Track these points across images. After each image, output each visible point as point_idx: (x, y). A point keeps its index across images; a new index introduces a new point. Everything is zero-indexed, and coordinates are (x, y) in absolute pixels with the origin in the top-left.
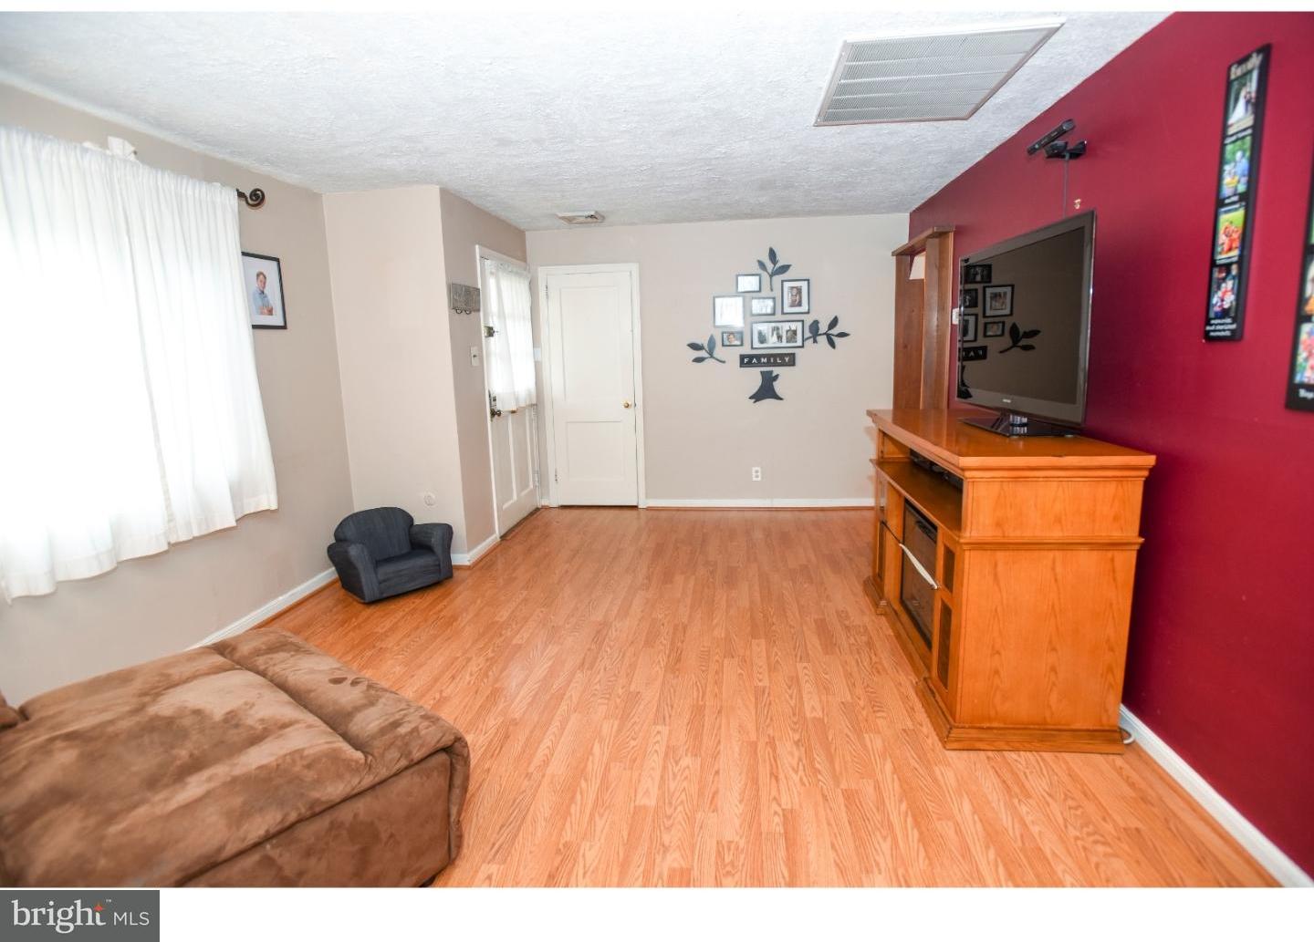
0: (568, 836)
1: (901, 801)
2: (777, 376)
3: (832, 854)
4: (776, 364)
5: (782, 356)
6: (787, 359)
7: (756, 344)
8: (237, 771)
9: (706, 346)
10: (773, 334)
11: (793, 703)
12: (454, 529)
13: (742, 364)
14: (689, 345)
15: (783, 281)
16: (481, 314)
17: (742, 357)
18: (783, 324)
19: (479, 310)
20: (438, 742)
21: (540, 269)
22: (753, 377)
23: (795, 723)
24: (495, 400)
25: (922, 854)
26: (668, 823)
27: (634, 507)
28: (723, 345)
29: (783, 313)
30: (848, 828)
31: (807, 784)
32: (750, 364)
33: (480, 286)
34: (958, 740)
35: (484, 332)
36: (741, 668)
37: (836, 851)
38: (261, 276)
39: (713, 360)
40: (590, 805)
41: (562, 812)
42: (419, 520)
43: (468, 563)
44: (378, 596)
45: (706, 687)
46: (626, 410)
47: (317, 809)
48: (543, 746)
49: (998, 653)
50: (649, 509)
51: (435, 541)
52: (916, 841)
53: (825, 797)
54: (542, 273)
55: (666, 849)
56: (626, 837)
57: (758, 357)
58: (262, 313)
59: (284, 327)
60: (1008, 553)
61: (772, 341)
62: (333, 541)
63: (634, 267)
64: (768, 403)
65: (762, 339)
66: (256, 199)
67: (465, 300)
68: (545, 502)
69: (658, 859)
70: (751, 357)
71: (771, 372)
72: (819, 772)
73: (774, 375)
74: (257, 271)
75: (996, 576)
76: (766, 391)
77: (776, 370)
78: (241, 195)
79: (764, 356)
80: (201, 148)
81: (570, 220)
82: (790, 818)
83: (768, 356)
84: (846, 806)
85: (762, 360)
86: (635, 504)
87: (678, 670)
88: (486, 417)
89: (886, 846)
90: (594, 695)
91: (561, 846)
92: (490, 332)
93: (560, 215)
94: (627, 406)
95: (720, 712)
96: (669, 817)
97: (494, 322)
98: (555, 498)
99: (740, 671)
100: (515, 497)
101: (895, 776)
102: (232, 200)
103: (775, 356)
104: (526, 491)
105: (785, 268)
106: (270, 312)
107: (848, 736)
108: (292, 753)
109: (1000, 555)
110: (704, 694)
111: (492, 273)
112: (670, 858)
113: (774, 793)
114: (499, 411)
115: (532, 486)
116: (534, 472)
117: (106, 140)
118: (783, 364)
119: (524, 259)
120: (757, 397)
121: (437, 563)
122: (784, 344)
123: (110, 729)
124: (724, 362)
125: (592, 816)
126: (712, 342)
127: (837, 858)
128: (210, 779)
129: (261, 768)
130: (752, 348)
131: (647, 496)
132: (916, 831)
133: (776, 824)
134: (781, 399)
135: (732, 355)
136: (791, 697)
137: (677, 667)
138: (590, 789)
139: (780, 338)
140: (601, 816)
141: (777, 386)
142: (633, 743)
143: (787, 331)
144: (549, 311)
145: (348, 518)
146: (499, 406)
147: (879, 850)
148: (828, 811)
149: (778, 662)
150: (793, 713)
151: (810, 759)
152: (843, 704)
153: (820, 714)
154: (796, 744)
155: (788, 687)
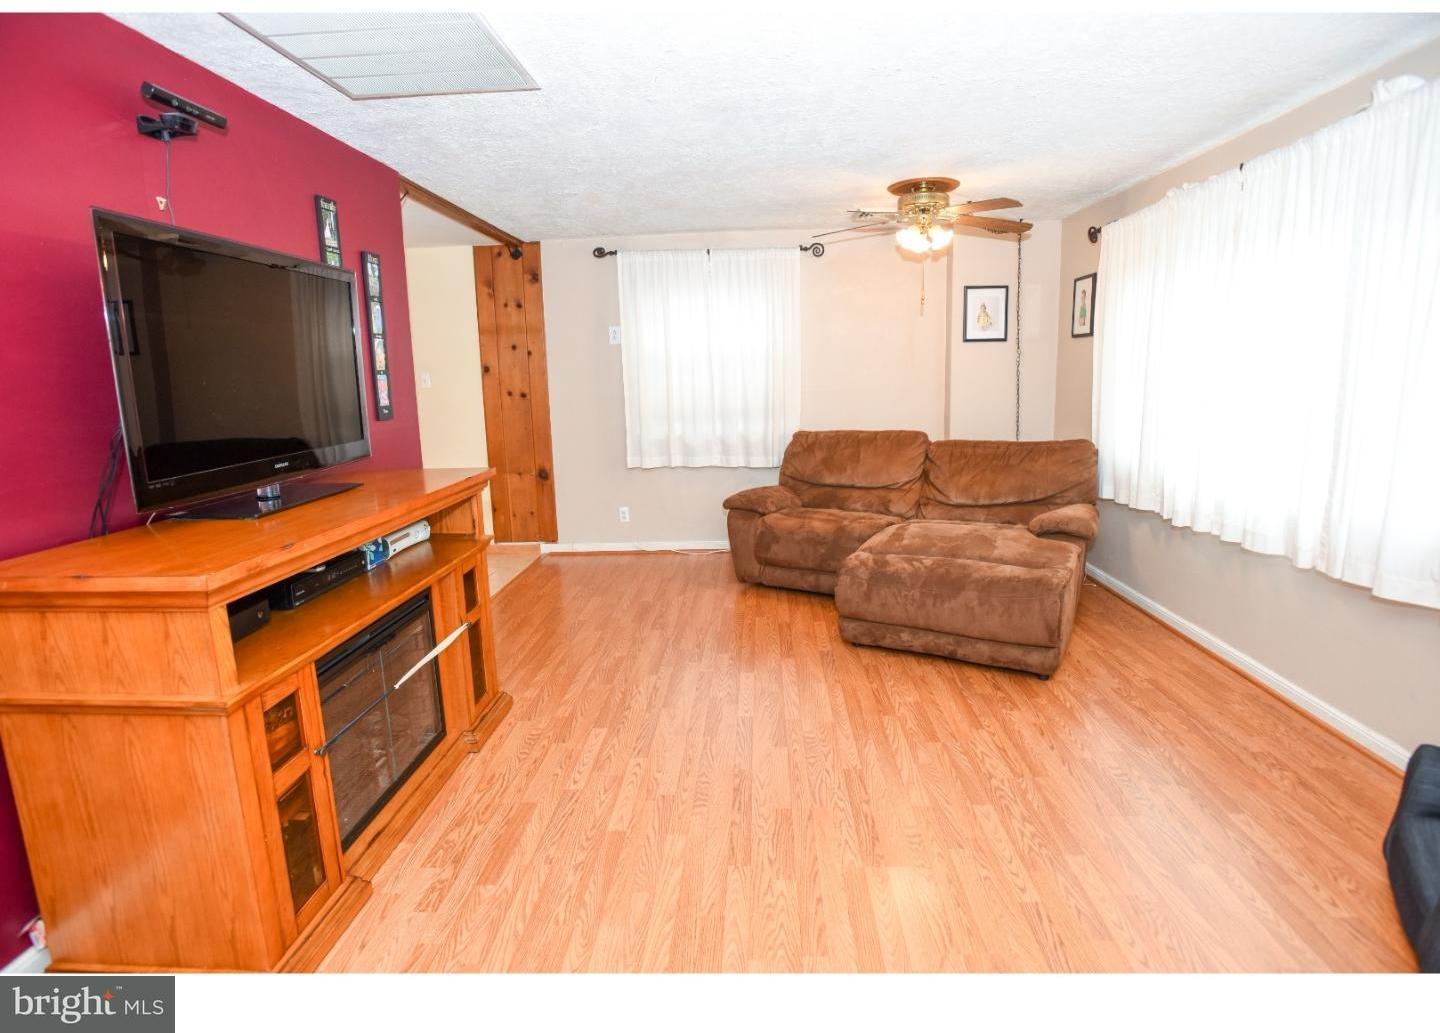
11: (615, 740)
36: (656, 779)
45: (702, 755)
87: (736, 776)
95: (691, 729)
99: (658, 776)
110: (705, 748)
136: (614, 746)
137: (737, 780)
149: (606, 791)
150: (618, 731)
151: (623, 700)
152: (564, 741)
153: (593, 732)
154: (629, 708)
155: (609, 757)
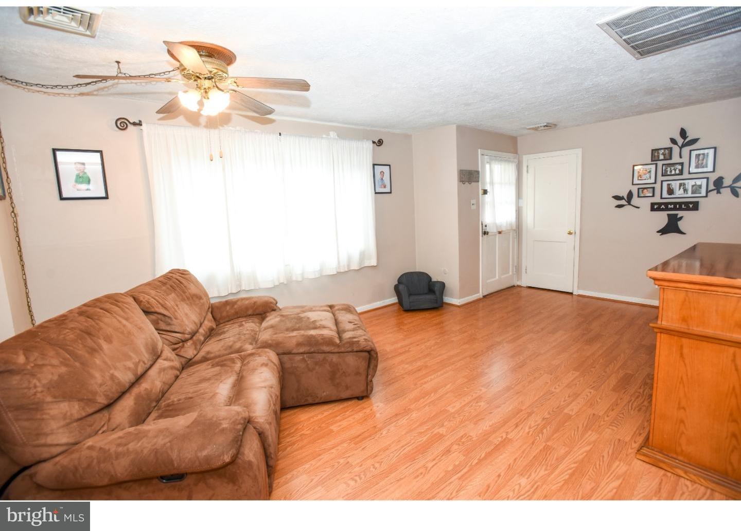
0: (412, 407)
1: (576, 463)
2: (681, 218)
3: (511, 461)
4: (680, 209)
5: (687, 204)
6: (691, 206)
7: (665, 195)
8: (306, 334)
9: (626, 198)
10: (680, 189)
11: (562, 403)
12: (446, 285)
13: (653, 209)
14: (613, 197)
15: (691, 151)
16: (480, 183)
17: (653, 205)
18: (690, 181)
19: (478, 181)
20: (364, 347)
21: (524, 156)
22: (662, 219)
23: (553, 411)
24: (486, 226)
25: (561, 484)
26: (452, 419)
27: (571, 294)
28: (638, 197)
29: (690, 173)
30: (532, 458)
31: (530, 435)
32: (659, 209)
33: (480, 170)
34: (645, 455)
35: (481, 192)
36: (551, 380)
37: (515, 461)
38: (382, 173)
39: (631, 206)
40: (428, 402)
41: (417, 399)
42: (434, 279)
43: (459, 304)
44: (408, 308)
46: (569, 235)
47: (320, 351)
48: (430, 378)
49: (684, 408)
50: (579, 296)
51: (437, 288)
52: (564, 478)
53: (533, 443)
54: (525, 158)
55: (443, 426)
56: (432, 415)
57: (666, 204)
58: (381, 187)
59: (391, 193)
60: (691, 341)
61: (679, 193)
62: (397, 283)
63: (579, 151)
64: (672, 236)
65: (671, 191)
66: (380, 143)
67: (469, 177)
68: (519, 283)
69: (437, 428)
70: (660, 204)
71: (677, 215)
72: (542, 434)
73: (678, 217)
74: (382, 170)
75: (682, 355)
76: (672, 227)
77: (680, 213)
78: (374, 142)
79: (671, 203)
80: (361, 127)
81: (536, 129)
82: (505, 442)
83: (675, 204)
84: (541, 451)
85: (669, 206)
86: (571, 291)
88: (479, 235)
89: (542, 473)
90: (467, 368)
91: (407, 409)
92: (485, 192)
93: (528, 128)
94: (570, 233)
96: (454, 418)
97: (488, 188)
98: (525, 282)
99: (549, 382)
100: (497, 277)
101: (585, 454)
102: (371, 145)
103: (680, 204)
104: (506, 276)
105: (694, 141)
106: (385, 187)
107: (578, 428)
108: (320, 335)
109: (685, 341)
111: (488, 162)
112: (441, 429)
113: (509, 430)
114: (488, 232)
115: (511, 273)
116: (513, 265)
117: (329, 134)
118: (688, 209)
119: (516, 152)
120: (663, 231)
121: (435, 299)
122: (690, 194)
123: (289, 316)
124: (639, 208)
125: (425, 406)
126: (630, 195)
127: (512, 464)
128: (298, 333)
129: (311, 335)
130: (661, 198)
131: (579, 288)
132: (567, 476)
133: (497, 440)
134: (684, 234)
135: (645, 203)
136: (564, 401)
138: (433, 397)
139: (685, 190)
140: (429, 406)
141: (681, 224)
142: (466, 389)
143: (693, 186)
144: (528, 179)
145: (403, 275)
146: (488, 229)
147: (537, 472)
148: (530, 447)
149: (576, 384)
150: (558, 407)
151: (544, 427)
152: (594, 414)
153: (574, 413)
154: (544, 419)
155: (569, 397)
